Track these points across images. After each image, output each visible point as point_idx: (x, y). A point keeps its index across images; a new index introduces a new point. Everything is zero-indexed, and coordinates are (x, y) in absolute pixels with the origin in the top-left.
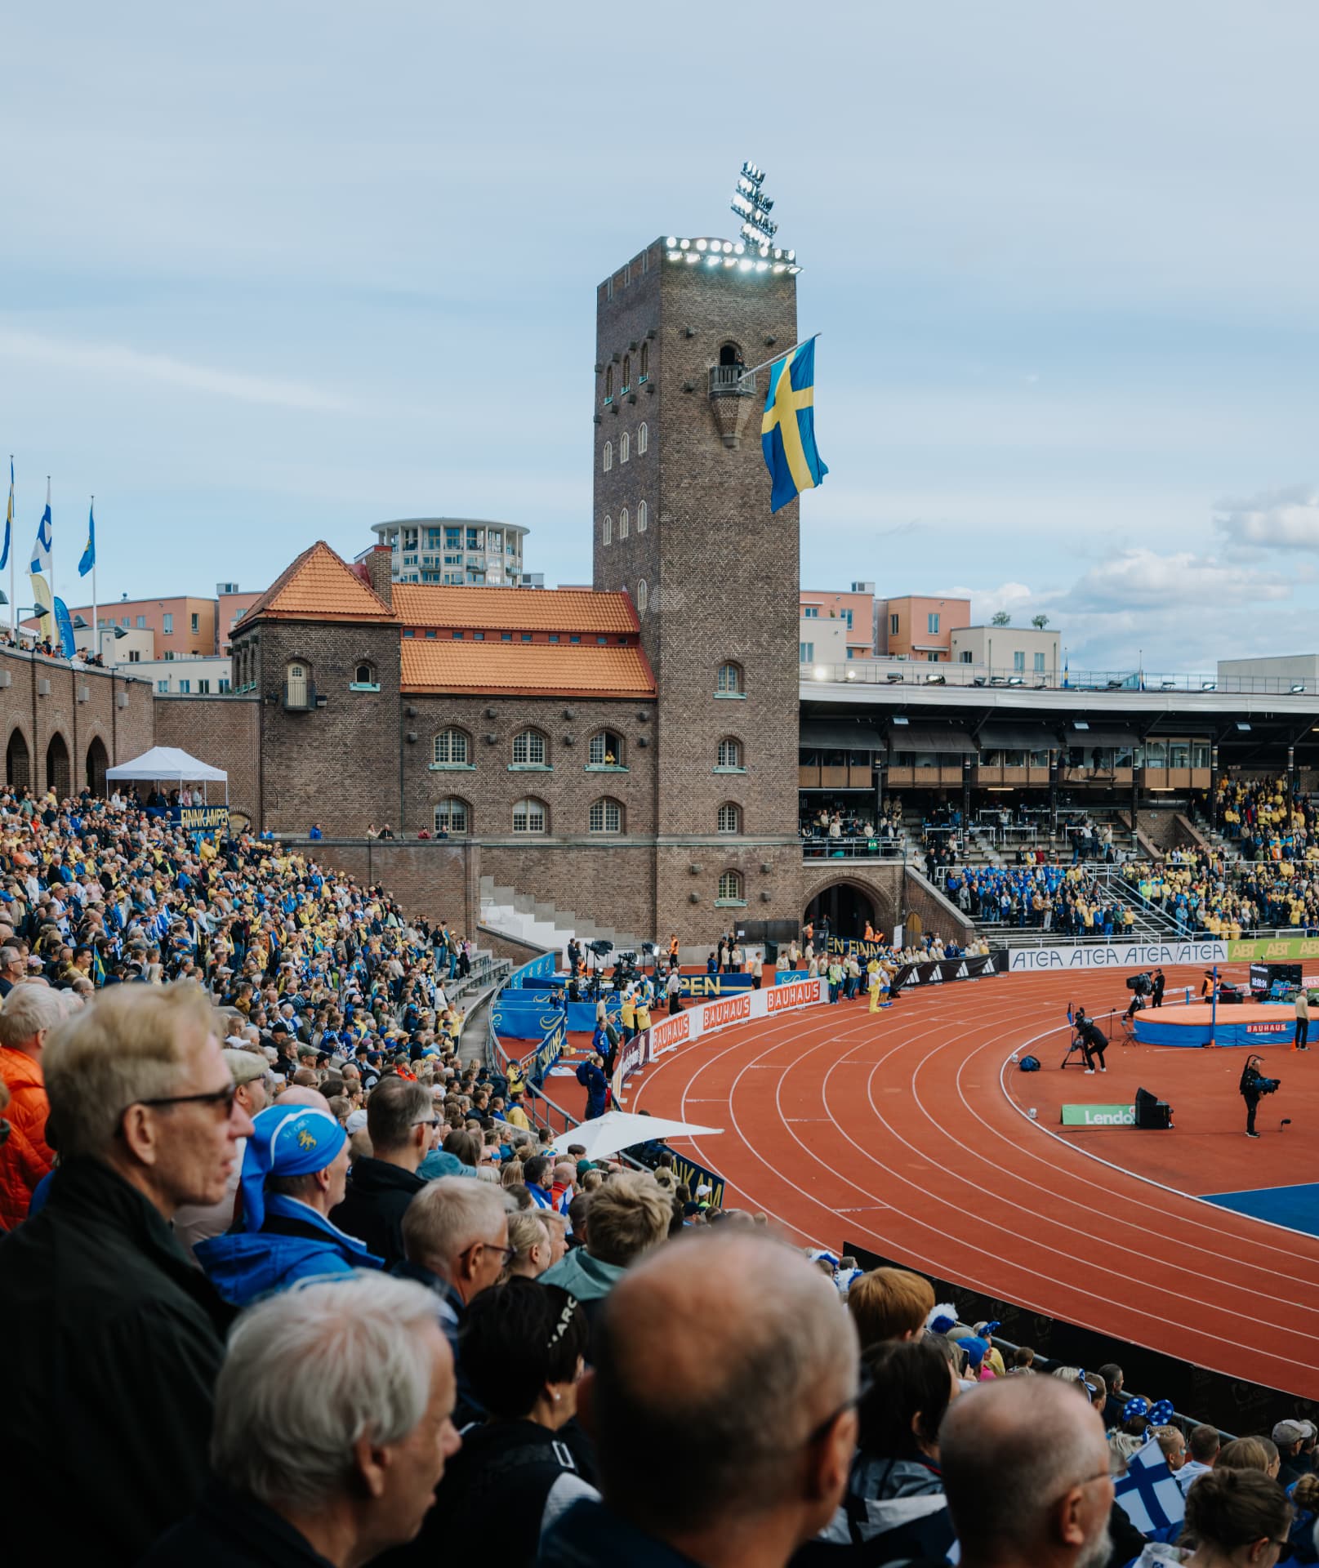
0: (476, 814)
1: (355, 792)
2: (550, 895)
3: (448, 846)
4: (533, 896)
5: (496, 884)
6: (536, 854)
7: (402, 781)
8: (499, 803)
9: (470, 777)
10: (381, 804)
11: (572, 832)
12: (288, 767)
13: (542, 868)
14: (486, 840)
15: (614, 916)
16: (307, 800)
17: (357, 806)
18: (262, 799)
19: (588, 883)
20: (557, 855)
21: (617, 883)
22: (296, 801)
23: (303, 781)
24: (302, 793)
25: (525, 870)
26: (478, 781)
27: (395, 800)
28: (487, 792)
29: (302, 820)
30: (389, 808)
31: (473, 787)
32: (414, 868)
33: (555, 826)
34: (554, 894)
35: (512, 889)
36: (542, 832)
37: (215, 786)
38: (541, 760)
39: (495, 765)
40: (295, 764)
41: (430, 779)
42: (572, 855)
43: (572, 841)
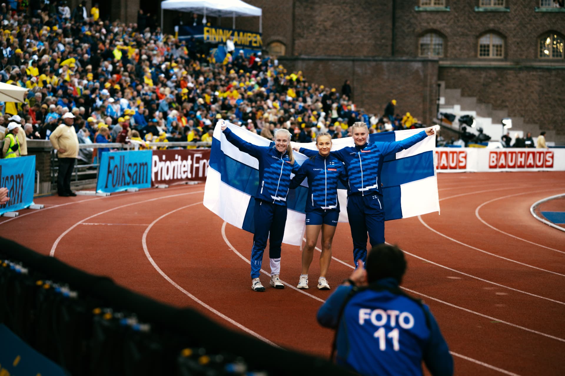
0: (449, 44)
1: (359, 26)
2: (504, 104)
3: (412, 61)
4: (490, 106)
5: (463, 95)
6: (494, 73)
7: (394, 20)
8: (467, 35)
9: (445, 16)
10: (378, 35)
11: (524, 57)
12: (312, 8)
13: (498, 84)
14: (456, 62)
15: (555, 122)
16: (325, 32)
17: (360, 36)
18: (294, 31)
19: (535, 96)
20: (511, 76)
21: (557, 96)
22: (317, 33)
23: (322, 18)
24: (321, 27)
25: (486, 85)
26: (451, 19)
27: (388, 33)
28: (458, 27)
29: (321, 46)
30: (383, 38)
31: (447, 23)
32: (386, 77)
33: (511, 53)
34: (507, 104)
35: (474, 99)
36: (502, 57)
37: (254, 19)
38: (502, 4)
39: (465, 7)
40: (316, 6)
41: (416, 18)
42: (522, 75)
43: (523, 64)
